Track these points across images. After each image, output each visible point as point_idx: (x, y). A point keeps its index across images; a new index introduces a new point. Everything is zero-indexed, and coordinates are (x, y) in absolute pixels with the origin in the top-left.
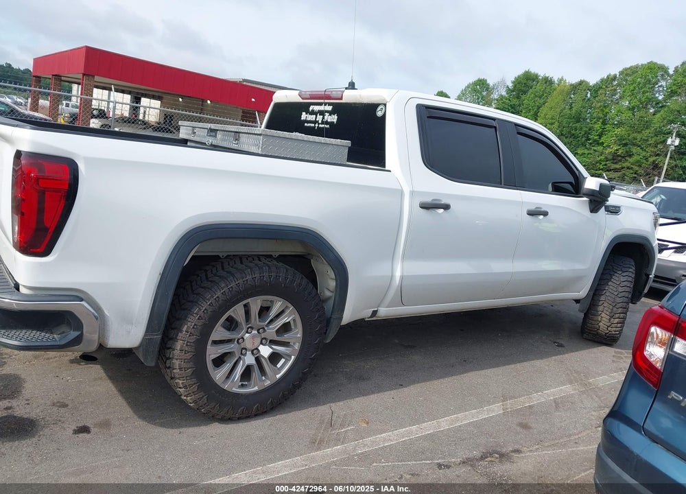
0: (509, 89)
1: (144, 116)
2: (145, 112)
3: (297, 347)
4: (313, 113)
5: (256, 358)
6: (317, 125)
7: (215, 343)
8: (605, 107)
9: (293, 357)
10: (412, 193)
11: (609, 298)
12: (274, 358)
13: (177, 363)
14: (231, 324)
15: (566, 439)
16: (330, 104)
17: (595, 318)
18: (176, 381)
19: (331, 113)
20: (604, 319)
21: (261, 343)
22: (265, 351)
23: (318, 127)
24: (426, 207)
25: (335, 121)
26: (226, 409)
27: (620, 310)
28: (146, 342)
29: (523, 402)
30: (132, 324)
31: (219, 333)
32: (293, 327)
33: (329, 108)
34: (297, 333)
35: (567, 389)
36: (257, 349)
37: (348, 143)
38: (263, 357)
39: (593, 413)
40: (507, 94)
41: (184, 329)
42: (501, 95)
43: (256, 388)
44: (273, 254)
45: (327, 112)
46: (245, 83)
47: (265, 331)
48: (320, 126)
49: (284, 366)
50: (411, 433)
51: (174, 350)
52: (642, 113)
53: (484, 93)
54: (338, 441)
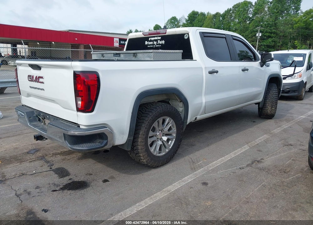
0: (187, 20)
1: (20, 53)
2: (20, 51)
3: (174, 135)
4: (151, 41)
5: (162, 141)
6: (154, 46)
7: (150, 137)
8: (229, 23)
9: (174, 139)
10: (206, 68)
11: (270, 100)
12: (168, 140)
13: (140, 147)
14: (154, 130)
15: (276, 152)
16: (159, 36)
17: (266, 109)
18: (140, 154)
19: (161, 40)
20: (269, 109)
21: (163, 136)
22: (165, 138)
23: (155, 47)
24: (211, 73)
25: (164, 43)
26: (157, 163)
27: (275, 104)
28: (128, 140)
29: (254, 143)
30: (124, 134)
31: (151, 134)
32: (172, 128)
33: (160, 38)
34: (174, 130)
35: (266, 136)
36: (161, 138)
37: (182, 51)
38: (165, 141)
39: (279, 142)
40: (186, 22)
41: (141, 133)
42: (184, 23)
43: (164, 153)
44: (155, 101)
45: (159, 40)
46: (70, 32)
47: (164, 131)
48: (156, 46)
49: (171, 143)
50: (223, 160)
51: (137, 142)
52: (244, 24)
53: (176, 23)
54: (200, 167)
